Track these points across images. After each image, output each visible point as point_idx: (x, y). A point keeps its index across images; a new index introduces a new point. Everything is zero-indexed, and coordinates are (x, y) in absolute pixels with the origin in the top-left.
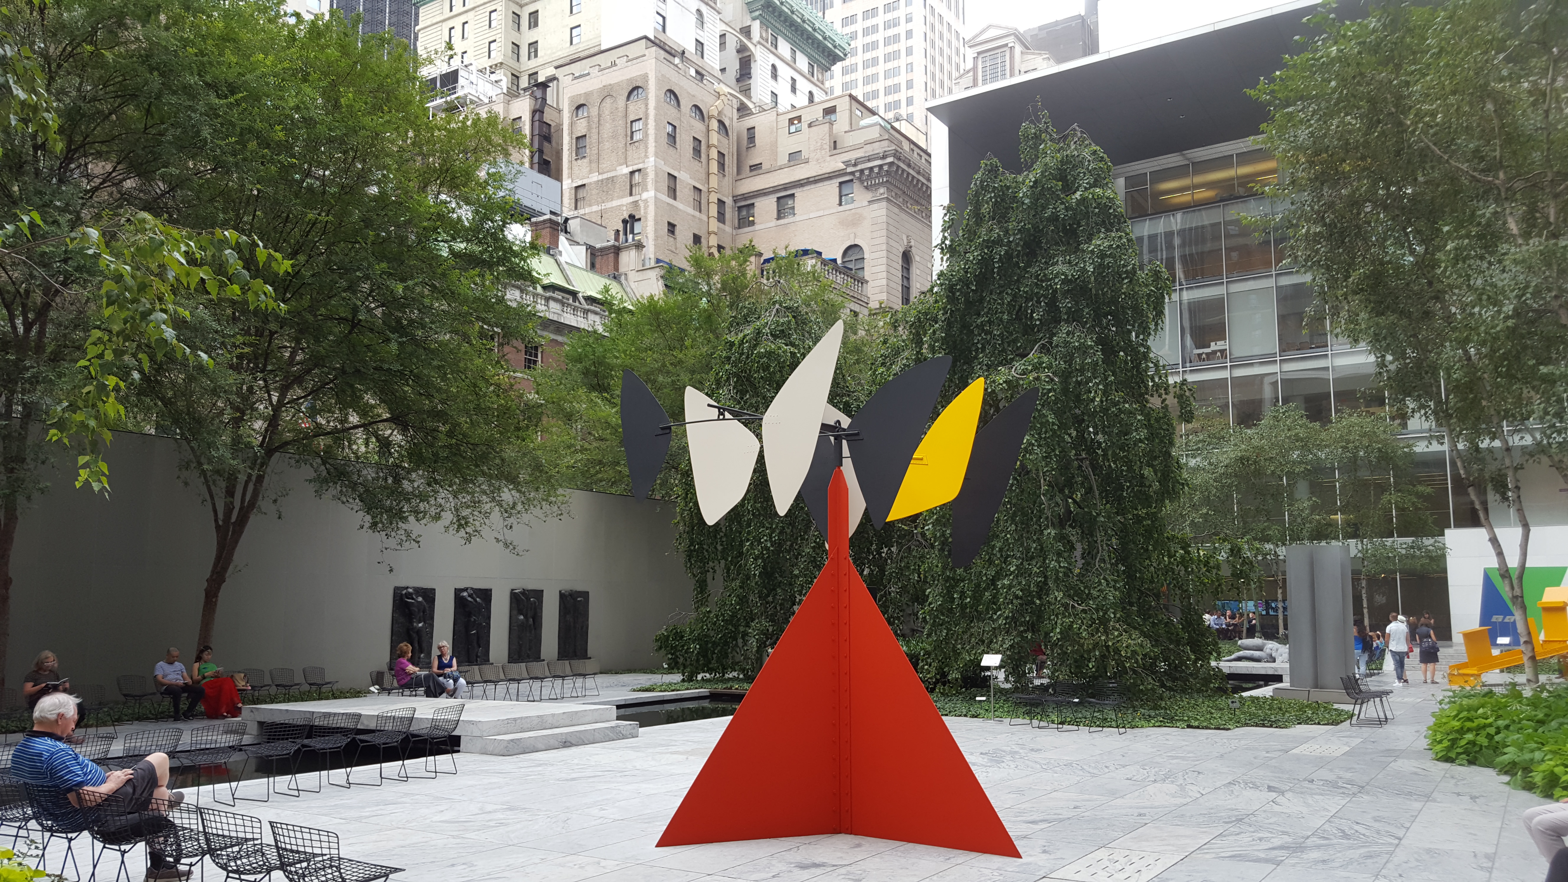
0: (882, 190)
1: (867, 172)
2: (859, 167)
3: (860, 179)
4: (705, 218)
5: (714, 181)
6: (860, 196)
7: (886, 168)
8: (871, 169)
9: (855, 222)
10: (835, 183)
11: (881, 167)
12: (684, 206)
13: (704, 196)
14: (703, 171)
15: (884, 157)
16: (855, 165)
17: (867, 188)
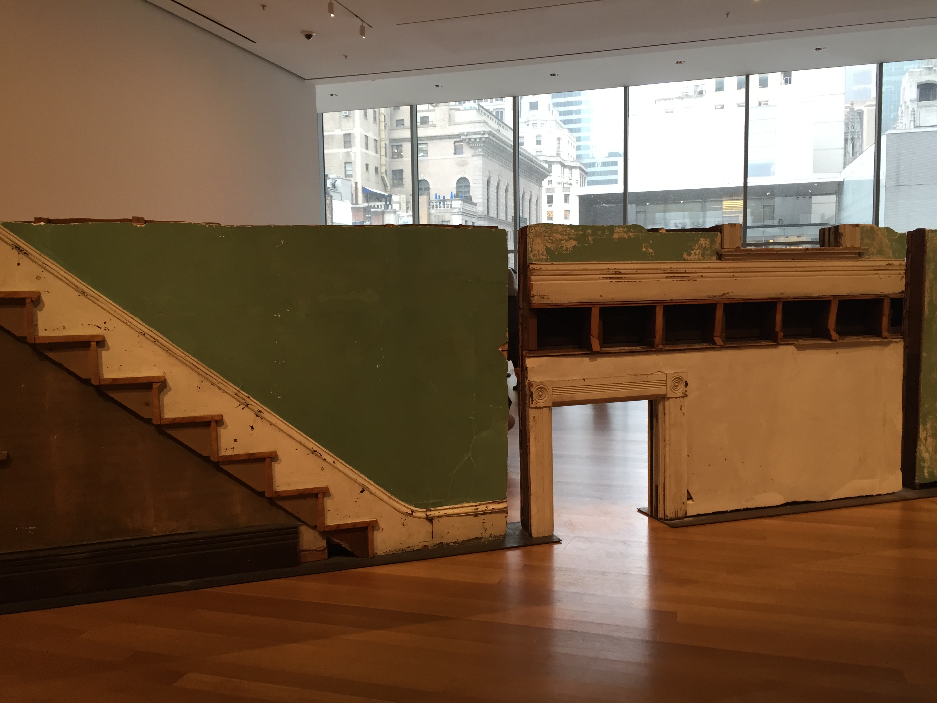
0: (480, 150)
1: (473, 140)
2: (468, 137)
3: (468, 143)
4: (378, 156)
5: (383, 135)
6: (468, 152)
7: (483, 139)
8: (475, 139)
9: (463, 164)
10: (452, 141)
11: (481, 138)
12: (371, 152)
13: (378, 142)
14: (377, 129)
15: (484, 134)
16: (467, 135)
17: (471, 147)
